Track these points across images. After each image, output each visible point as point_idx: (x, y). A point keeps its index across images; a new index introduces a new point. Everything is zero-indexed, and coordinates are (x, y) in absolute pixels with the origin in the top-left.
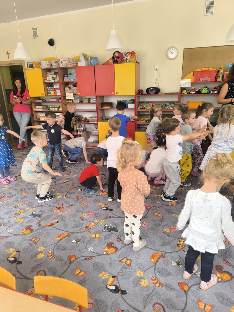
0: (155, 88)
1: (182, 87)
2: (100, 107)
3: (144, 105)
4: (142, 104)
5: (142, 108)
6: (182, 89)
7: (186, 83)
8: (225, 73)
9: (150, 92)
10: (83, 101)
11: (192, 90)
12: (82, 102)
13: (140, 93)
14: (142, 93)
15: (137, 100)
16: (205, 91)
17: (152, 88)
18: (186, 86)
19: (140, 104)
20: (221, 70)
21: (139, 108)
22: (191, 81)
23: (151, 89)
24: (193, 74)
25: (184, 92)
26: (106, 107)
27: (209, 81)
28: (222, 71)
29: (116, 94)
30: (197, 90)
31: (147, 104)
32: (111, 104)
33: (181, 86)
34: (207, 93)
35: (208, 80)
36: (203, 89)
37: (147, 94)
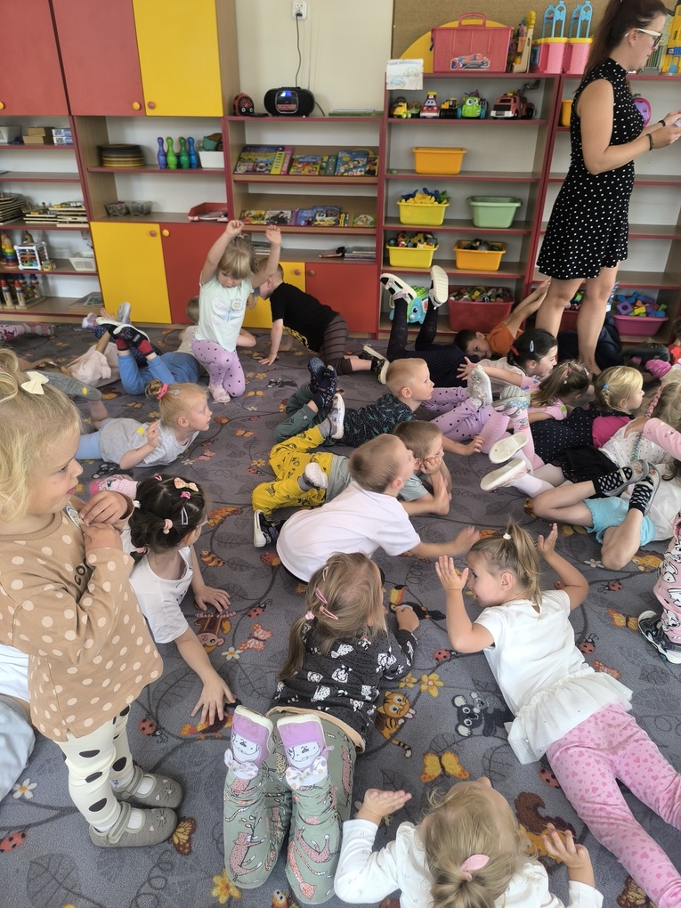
0: (297, 90)
1: (391, 91)
2: (92, 164)
3: (260, 159)
4: (252, 156)
5: (254, 171)
6: (394, 99)
7: (408, 76)
8: (539, 41)
9: (279, 107)
10: (26, 139)
11: (427, 104)
12: (22, 142)
13: (239, 107)
14: (247, 110)
15: (232, 139)
16: (471, 108)
17: (284, 89)
18: (406, 88)
19: (245, 156)
20: (525, 28)
21: (242, 169)
22: (424, 65)
23: (283, 95)
24: (432, 40)
25: (402, 110)
26: (116, 163)
27: (485, 68)
28: (530, 32)
29: (149, 112)
30: (445, 106)
31: (270, 156)
32: (136, 152)
33: (389, 88)
34: (478, 118)
35: (483, 64)
36: (464, 103)
37: (266, 115)
